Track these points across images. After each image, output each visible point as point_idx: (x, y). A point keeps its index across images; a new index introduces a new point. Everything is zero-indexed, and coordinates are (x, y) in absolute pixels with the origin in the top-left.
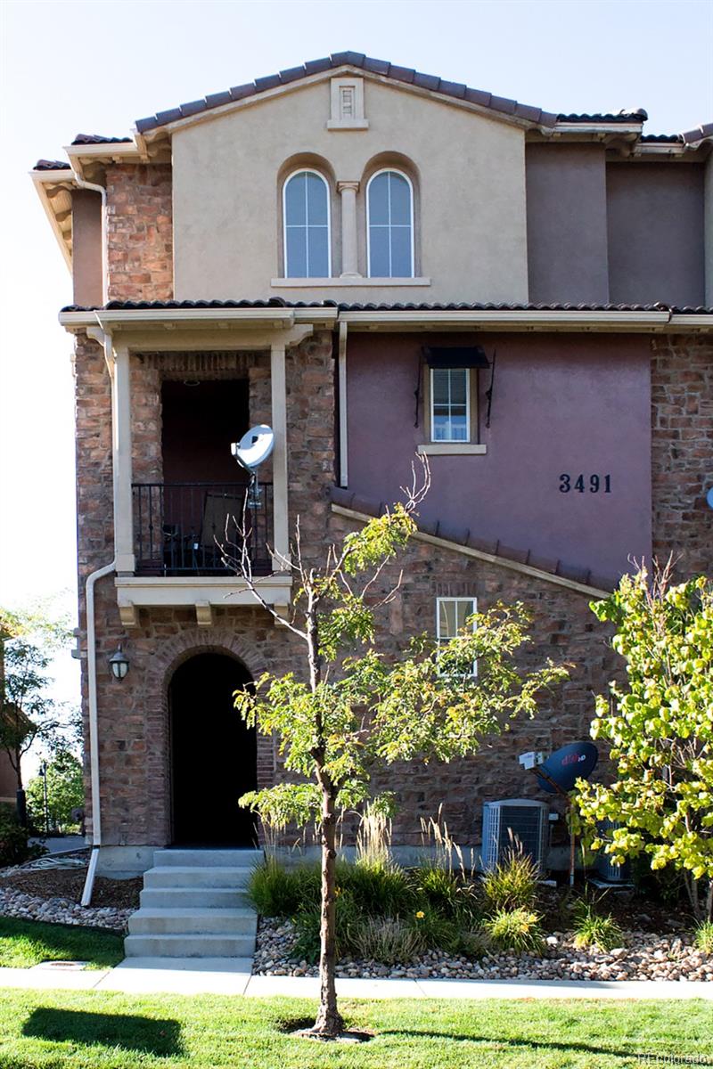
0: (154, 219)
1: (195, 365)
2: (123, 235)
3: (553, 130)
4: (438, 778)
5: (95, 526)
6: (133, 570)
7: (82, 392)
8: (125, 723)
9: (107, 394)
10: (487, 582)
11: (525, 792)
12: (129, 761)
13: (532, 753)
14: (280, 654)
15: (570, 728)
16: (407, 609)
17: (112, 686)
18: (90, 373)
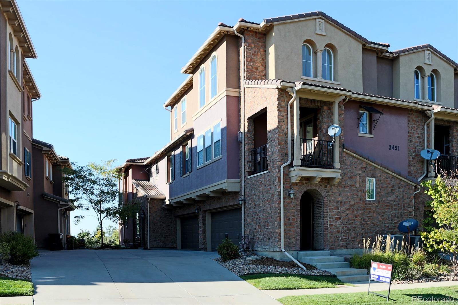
0: (259, 50)
1: (309, 103)
2: (250, 53)
3: (369, 45)
4: (366, 229)
5: (283, 150)
6: (301, 165)
7: (279, 107)
8: (290, 212)
9: (286, 109)
10: (378, 174)
11: (385, 233)
12: (291, 224)
13: (408, 222)
14: (330, 192)
15: (395, 215)
16: (360, 181)
17: (286, 200)
18: (281, 101)
